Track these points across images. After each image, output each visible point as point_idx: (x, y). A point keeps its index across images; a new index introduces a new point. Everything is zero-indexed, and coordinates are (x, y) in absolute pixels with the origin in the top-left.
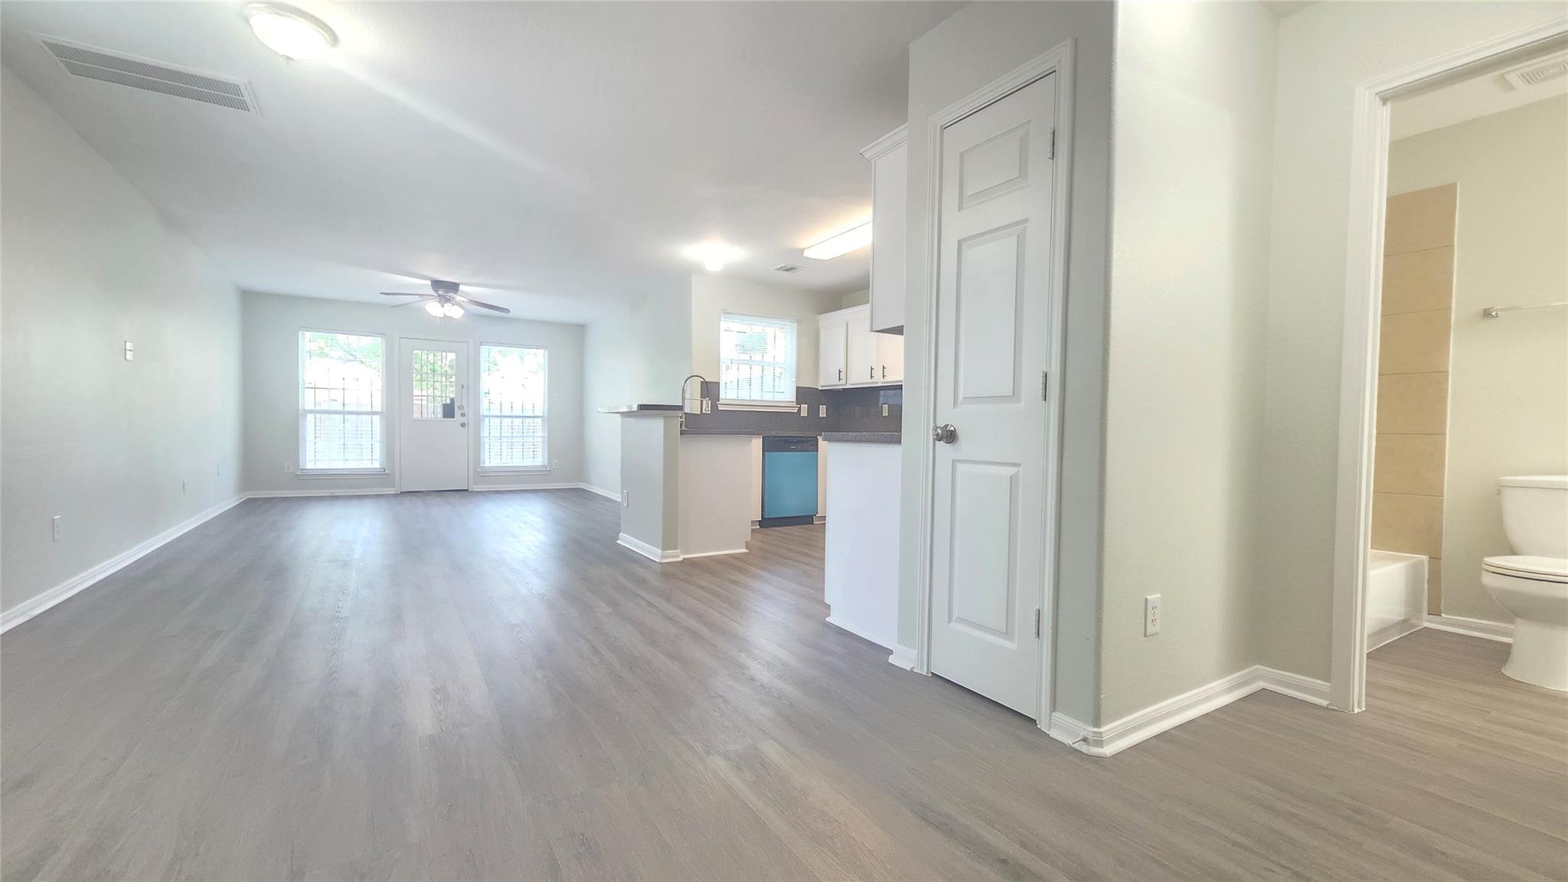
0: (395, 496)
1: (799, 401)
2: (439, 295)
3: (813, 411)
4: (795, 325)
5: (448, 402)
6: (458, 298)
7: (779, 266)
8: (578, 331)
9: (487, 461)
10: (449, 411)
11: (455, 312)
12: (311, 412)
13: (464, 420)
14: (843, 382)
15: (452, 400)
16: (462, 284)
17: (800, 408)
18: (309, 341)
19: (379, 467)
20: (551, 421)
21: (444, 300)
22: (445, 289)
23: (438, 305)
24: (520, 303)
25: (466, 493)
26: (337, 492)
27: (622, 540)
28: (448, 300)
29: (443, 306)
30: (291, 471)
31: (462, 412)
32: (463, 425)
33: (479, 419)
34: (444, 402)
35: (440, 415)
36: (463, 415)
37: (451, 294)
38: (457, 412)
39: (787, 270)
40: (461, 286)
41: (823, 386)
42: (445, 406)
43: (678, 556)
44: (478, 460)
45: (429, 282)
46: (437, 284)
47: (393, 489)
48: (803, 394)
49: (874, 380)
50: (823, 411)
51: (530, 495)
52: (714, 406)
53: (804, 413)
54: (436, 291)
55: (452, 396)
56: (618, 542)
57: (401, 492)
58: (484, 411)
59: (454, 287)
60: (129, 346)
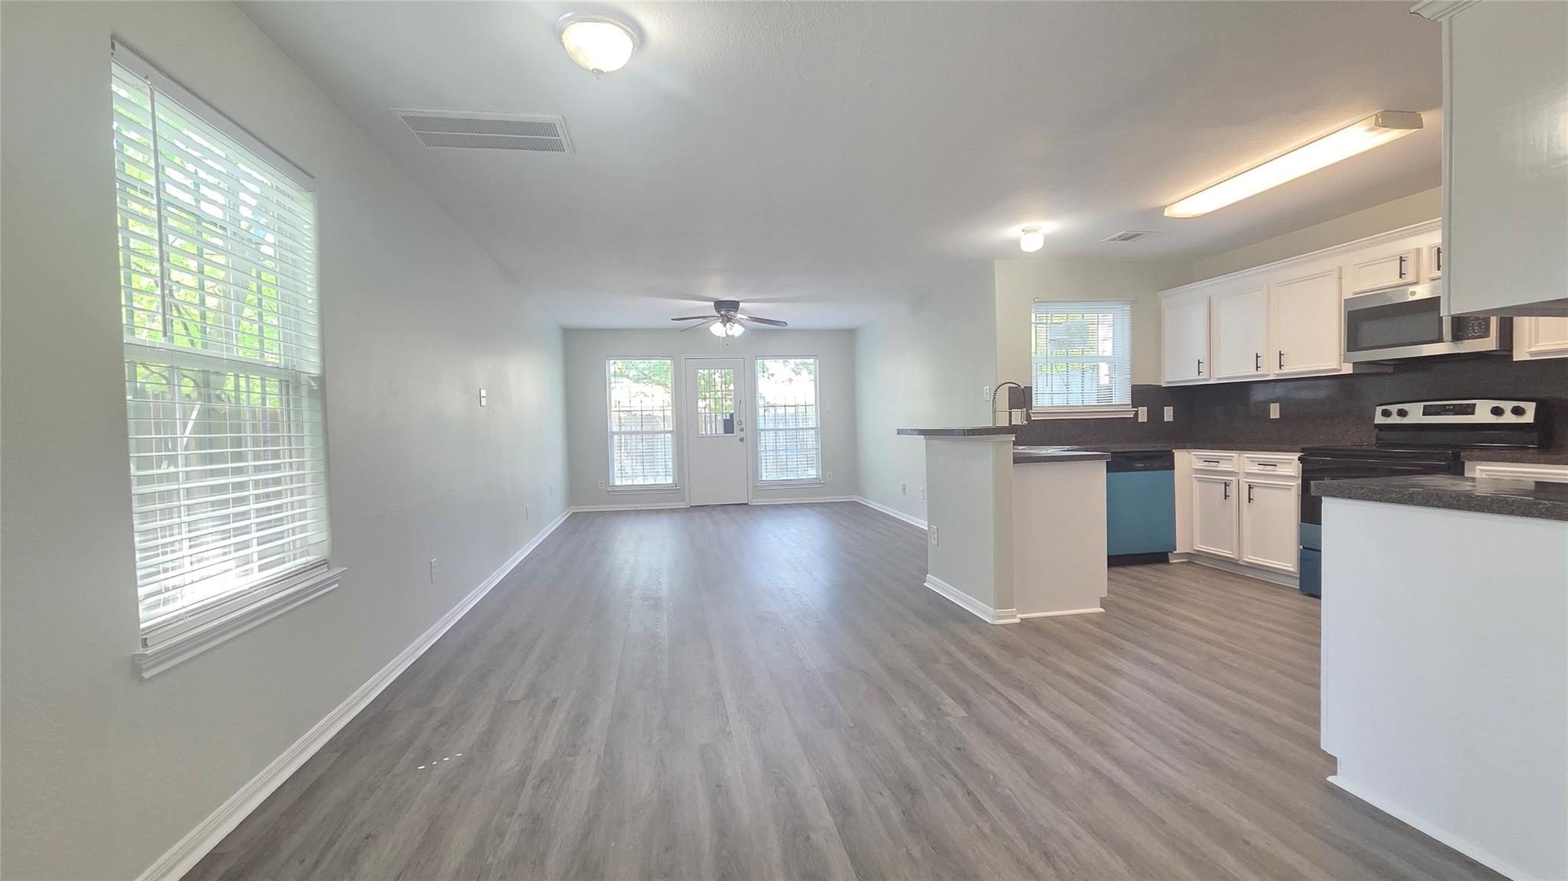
0: (686, 510)
1: (1136, 403)
2: (722, 315)
3: (1155, 414)
4: (1128, 308)
5: (728, 418)
6: (739, 316)
7: (1116, 236)
8: (847, 338)
9: (764, 474)
10: (729, 426)
11: (737, 330)
12: (616, 433)
13: (742, 435)
14: (1203, 376)
15: (732, 415)
16: (742, 301)
17: (1137, 412)
18: (614, 366)
19: (671, 482)
20: (824, 431)
21: (727, 320)
22: (726, 309)
23: (721, 325)
24: (794, 314)
25: (745, 507)
26: (640, 507)
27: (930, 582)
28: (729, 320)
29: (725, 326)
30: (603, 488)
31: (740, 427)
32: (742, 440)
33: (756, 433)
34: (724, 418)
35: (721, 430)
36: (741, 430)
37: (732, 313)
38: (736, 427)
39: (1125, 239)
40: (741, 304)
41: (1168, 383)
42: (725, 421)
43: (1015, 617)
44: (756, 471)
45: (713, 303)
46: (719, 305)
47: (684, 503)
48: (1141, 394)
49: (1261, 372)
50: (1168, 414)
51: (805, 509)
52: (1028, 416)
53: (1143, 417)
54: (718, 312)
55: (732, 411)
56: (925, 584)
57: (691, 506)
58: (761, 426)
59: (734, 305)
60: (483, 393)
